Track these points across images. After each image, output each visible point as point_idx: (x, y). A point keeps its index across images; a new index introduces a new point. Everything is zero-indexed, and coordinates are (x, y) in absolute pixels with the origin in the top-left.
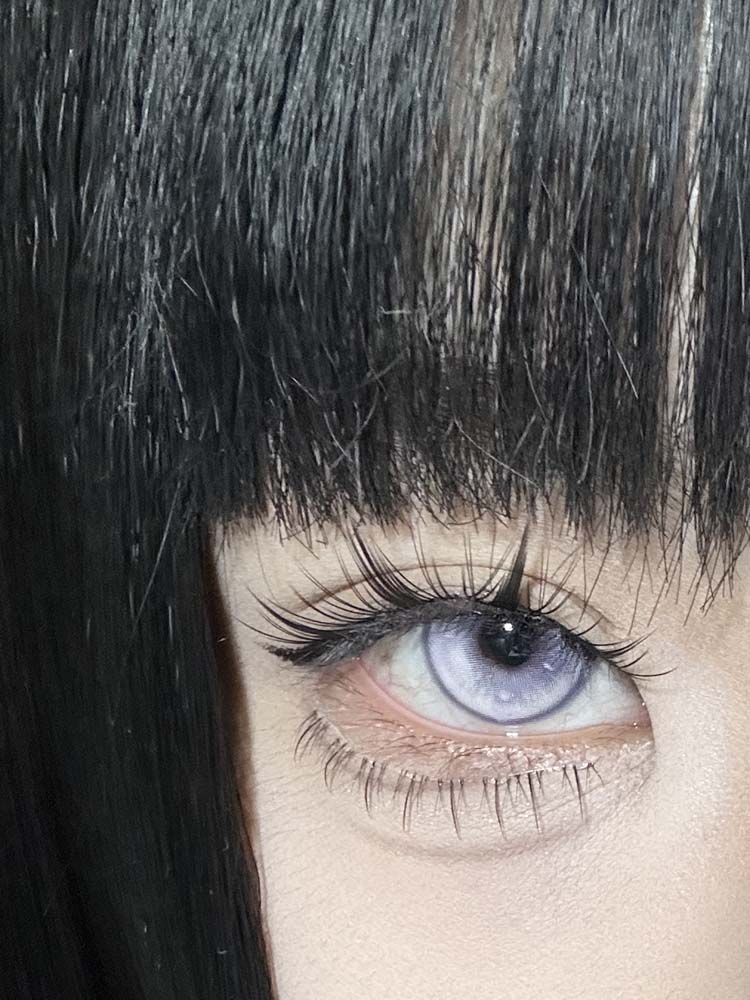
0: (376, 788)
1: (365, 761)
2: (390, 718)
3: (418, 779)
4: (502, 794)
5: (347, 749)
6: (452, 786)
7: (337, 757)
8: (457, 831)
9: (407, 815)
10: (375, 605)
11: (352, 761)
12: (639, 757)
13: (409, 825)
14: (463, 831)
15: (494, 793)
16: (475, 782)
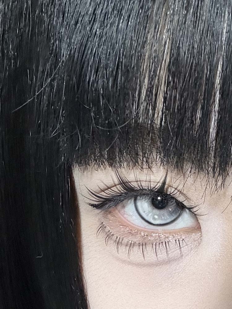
0: (120, 245)
1: (117, 237)
2: (124, 225)
3: (133, 242)
4: (157, 247)
5: (112, 233)
6: (143, 245)
7: (109, 236)
8: (144, 258)
9: (129, 253)
10: (122, 191)
11: (113, 237)
12: (197, 237)
13: (130, 256)
14: (146, 258)
15: (155, 247)
16: (150, 244)
